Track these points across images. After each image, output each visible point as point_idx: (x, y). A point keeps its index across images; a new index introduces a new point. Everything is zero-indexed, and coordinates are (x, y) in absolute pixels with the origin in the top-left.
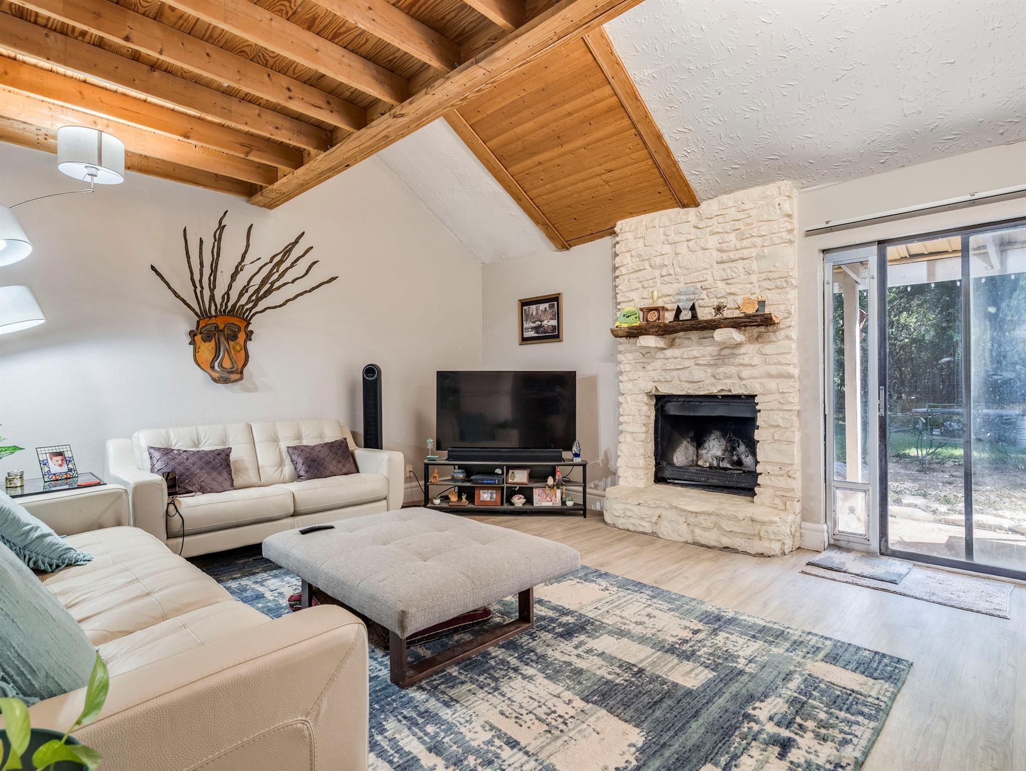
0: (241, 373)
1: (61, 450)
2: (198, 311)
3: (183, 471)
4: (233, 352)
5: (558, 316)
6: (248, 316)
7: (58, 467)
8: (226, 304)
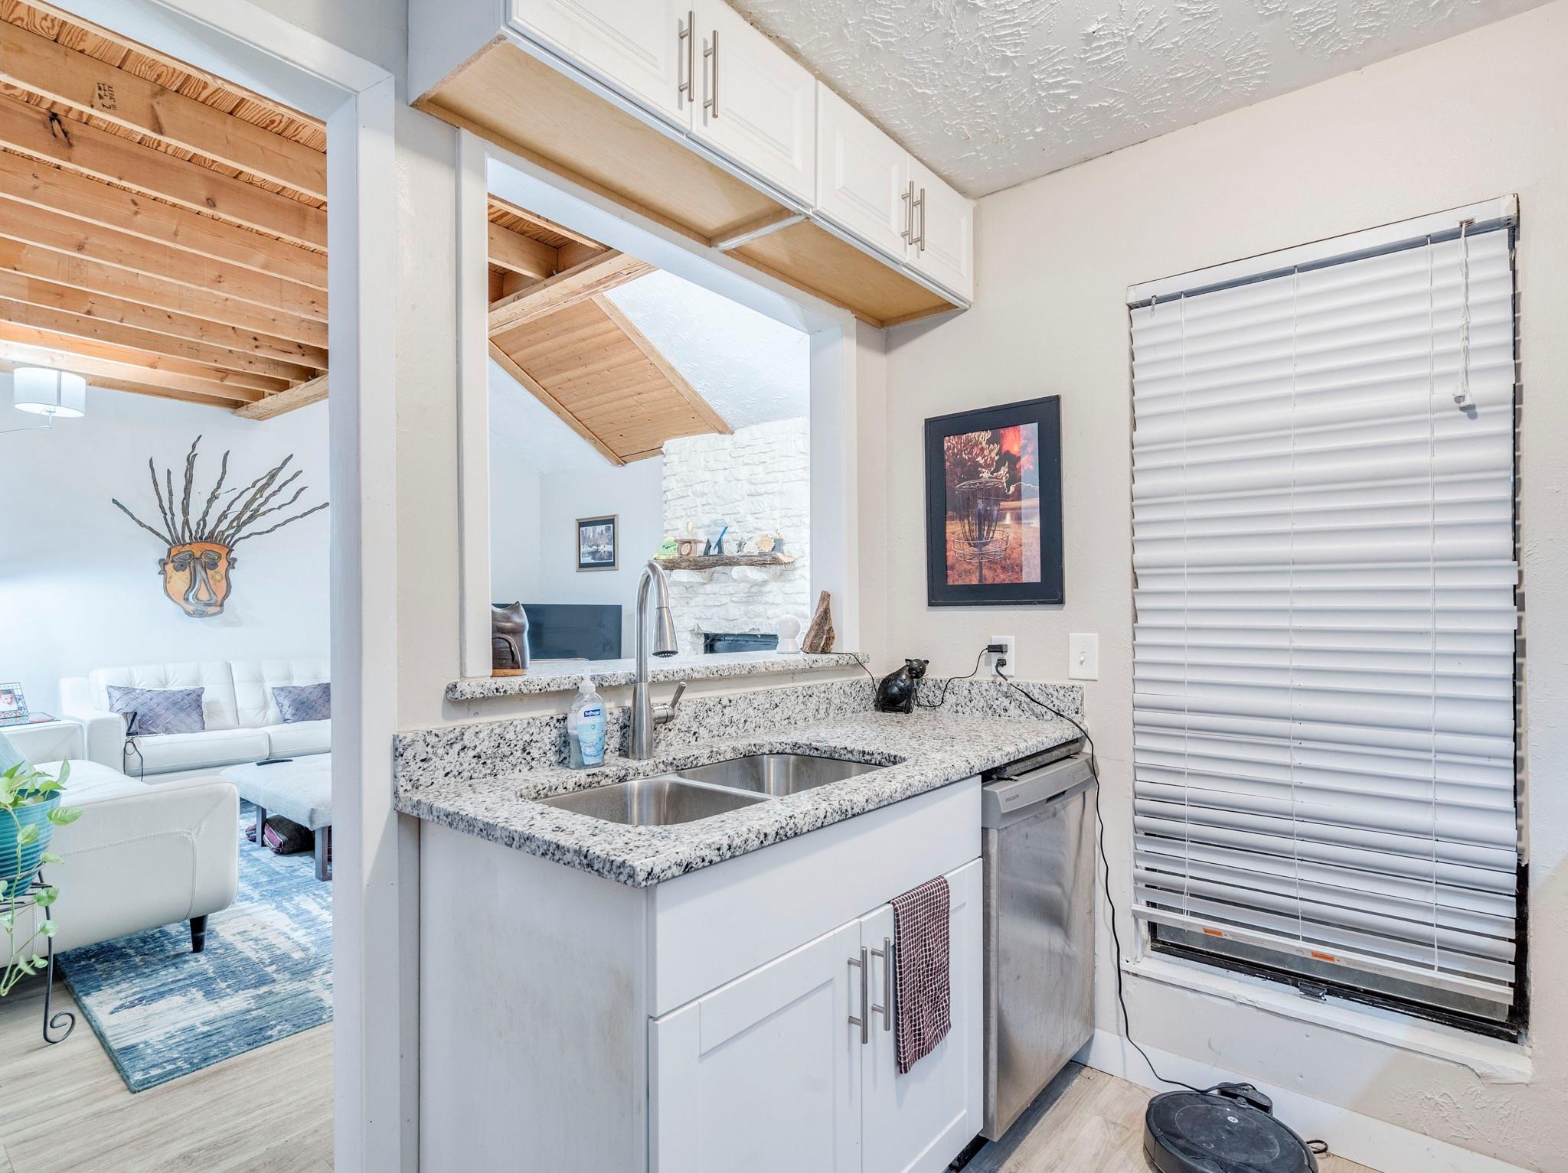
0: (221, 605)
1: (11, 688)
2: (169, 537)
3: (146, 711)
4: (211, 582)
5: (613, 540)
6: (230, 542)
7: (8, 705)
8: (202, 531)
